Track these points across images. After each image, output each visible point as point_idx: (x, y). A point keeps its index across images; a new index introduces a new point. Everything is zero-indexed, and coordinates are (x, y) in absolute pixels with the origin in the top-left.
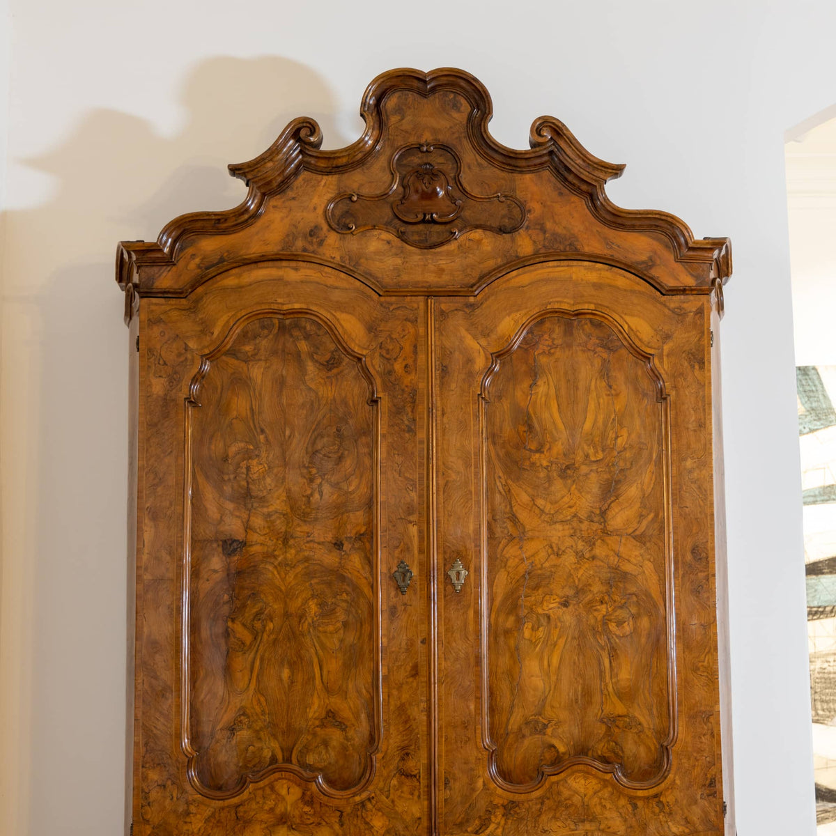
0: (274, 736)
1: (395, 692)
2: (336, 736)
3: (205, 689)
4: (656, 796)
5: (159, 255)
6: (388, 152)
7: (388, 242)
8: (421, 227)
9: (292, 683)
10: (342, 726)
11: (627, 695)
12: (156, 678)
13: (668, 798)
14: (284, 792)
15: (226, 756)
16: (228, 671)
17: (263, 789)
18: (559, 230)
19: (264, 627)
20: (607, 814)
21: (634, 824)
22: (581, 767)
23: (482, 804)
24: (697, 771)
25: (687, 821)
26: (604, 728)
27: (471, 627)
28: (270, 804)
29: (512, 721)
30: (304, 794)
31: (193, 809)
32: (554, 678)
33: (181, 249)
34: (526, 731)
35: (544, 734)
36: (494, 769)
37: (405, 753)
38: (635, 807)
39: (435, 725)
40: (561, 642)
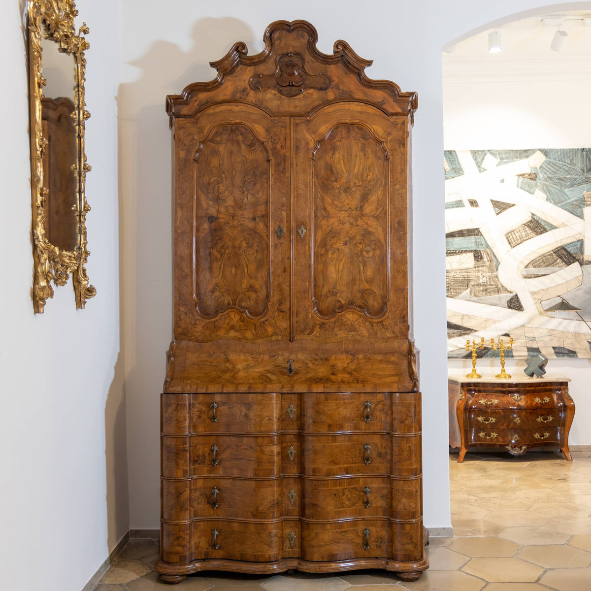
0: (229, 295)
1: (277, 278)
2: (253, 296)
3: (202, 276)
4: (381, 322)
5: (182, 100)
6: (275, 56)
7: (275, 94)
8: (288, 88)
9: (236, 274)
10: (255, 291)
11: (370, 281)
12: (183, 271)
13: (386, 323)
14: (233, 317)
15: (210, 302)
16: (211, 269)
17: (225, 315)
18: (345, 89)
19: (225, 252)
20: (361, 328)
21: (372, 332)
22: (351, 310)
23: (311, 323)
24: (398, 312)
25: (393, 332)
26: (360, 294)
27: (307, 253)
28: (227, 321)
29: (323, 291)
30: (241, 317)
31: (198, 322)
32: (340, 274)
33: (191, 98)
34: (329, 295)
35: (336, 296)
36: (316, 309)
37: (280, 303)
38: (372, 326)
39: (293, 292)
40: (343, 260)
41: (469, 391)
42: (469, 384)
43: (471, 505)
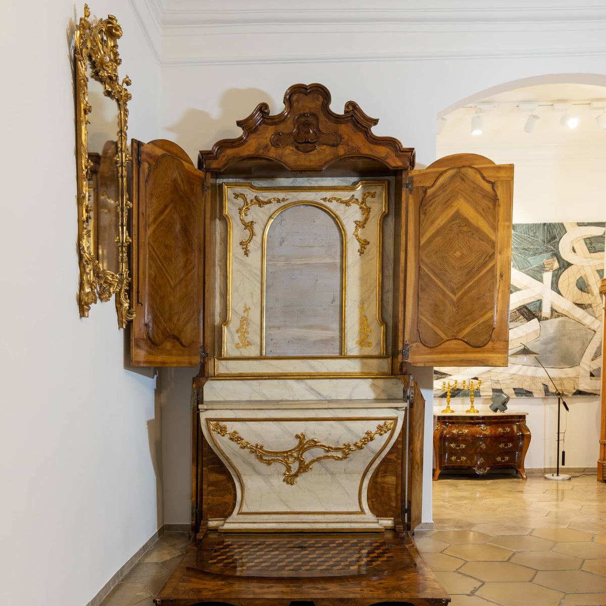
5: (212, 155)
6: (293, 116)
7: (292, 150)
8: (304, 145)
18: (354, 145)
33: (220, 153)
41: (444, 423)
42: (444, 418)
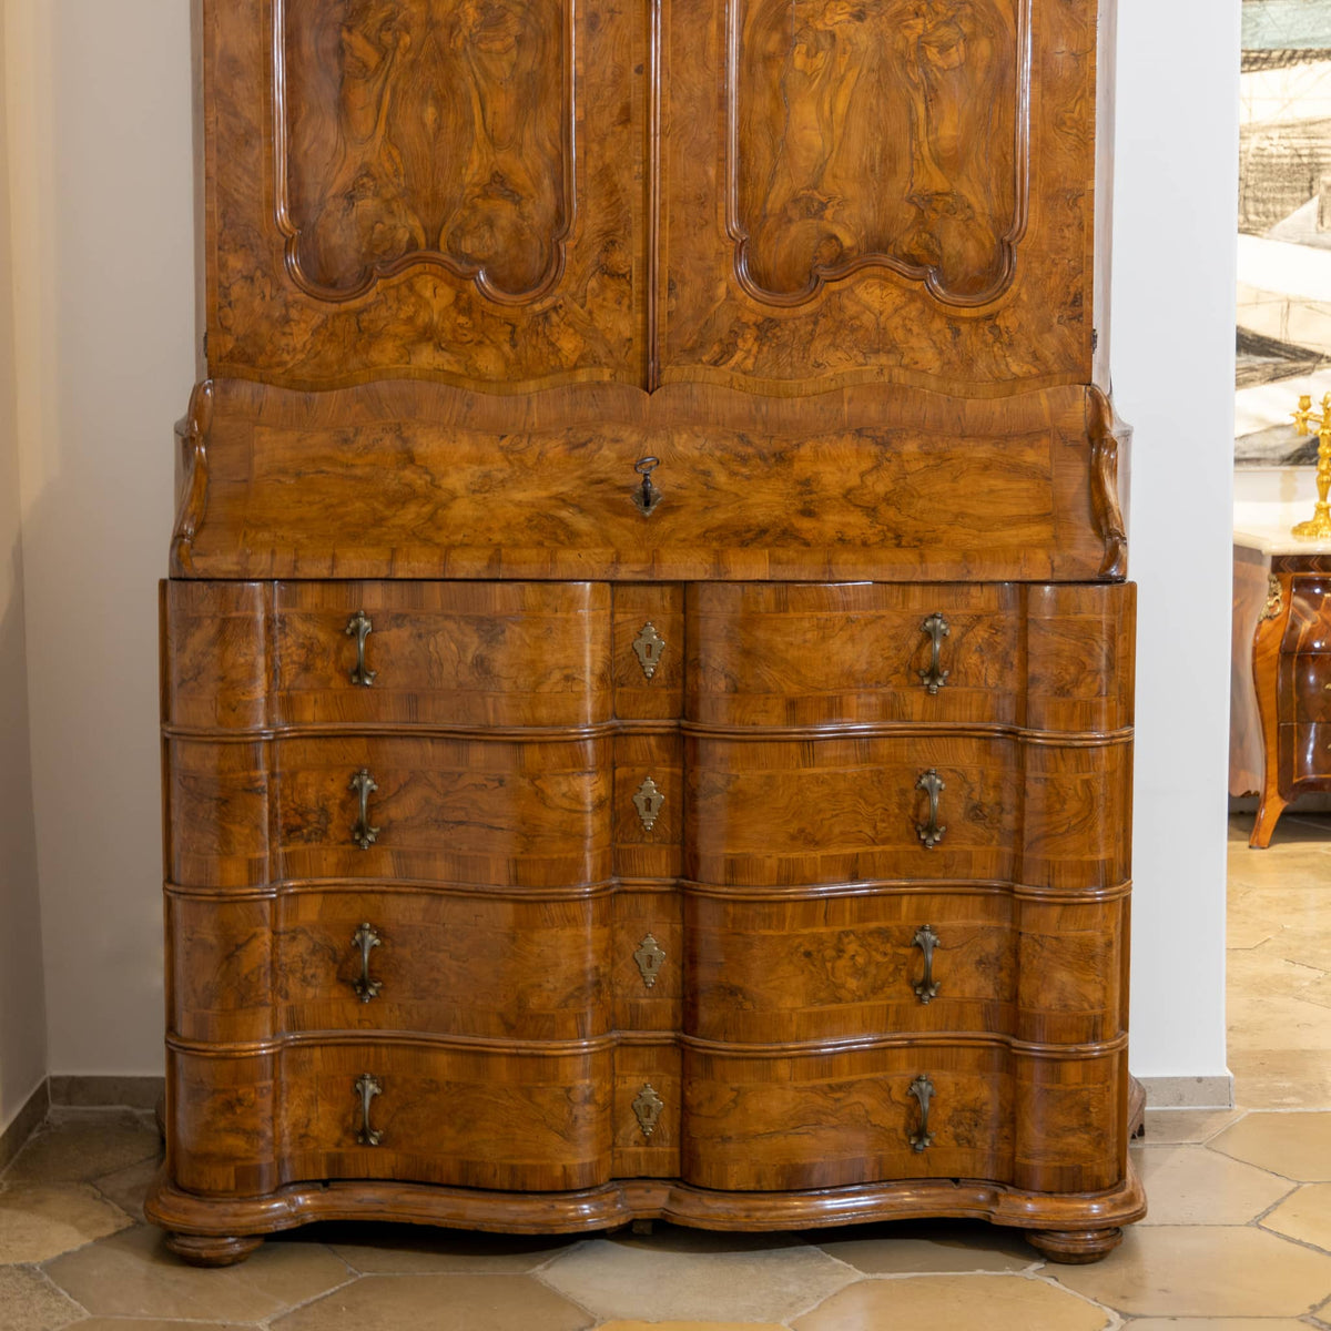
0: (414, 210)
1: (595, 147)
2: (506, 213)
3: (310, 133)
4: (990, 317)
9: (440, 128)
10: (515, 197)
11: (951, 162)
12: (236, 115)
13: (1008, 321)
14: (428, 293)
15: (342, 237)
16: (343, 107)
17: (397, 287)
19: (397, 41)
20: (914, 342)
21: (955, 358)
22: (876, 270)
23: (724, 322)
24: (1053, 282)
25: (1036, 356)
26: (913, 210)
27: (713, 49)
28: (408, 310)
29: (772, 196)
30: (458, 298)
31: (294, 314)
32: (838, 132)
34: (794, 213)
35: (822, 218)
36: (743, 269)
37: (610, 241)
38: (957, 332)
39: (656, 200)
40: (851, 77)
41: (1303, 586)
42: (1302, 561)
43: (1300, 999)
